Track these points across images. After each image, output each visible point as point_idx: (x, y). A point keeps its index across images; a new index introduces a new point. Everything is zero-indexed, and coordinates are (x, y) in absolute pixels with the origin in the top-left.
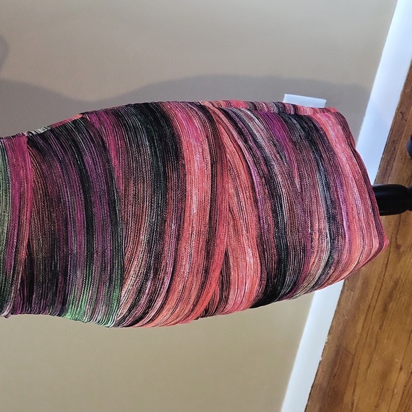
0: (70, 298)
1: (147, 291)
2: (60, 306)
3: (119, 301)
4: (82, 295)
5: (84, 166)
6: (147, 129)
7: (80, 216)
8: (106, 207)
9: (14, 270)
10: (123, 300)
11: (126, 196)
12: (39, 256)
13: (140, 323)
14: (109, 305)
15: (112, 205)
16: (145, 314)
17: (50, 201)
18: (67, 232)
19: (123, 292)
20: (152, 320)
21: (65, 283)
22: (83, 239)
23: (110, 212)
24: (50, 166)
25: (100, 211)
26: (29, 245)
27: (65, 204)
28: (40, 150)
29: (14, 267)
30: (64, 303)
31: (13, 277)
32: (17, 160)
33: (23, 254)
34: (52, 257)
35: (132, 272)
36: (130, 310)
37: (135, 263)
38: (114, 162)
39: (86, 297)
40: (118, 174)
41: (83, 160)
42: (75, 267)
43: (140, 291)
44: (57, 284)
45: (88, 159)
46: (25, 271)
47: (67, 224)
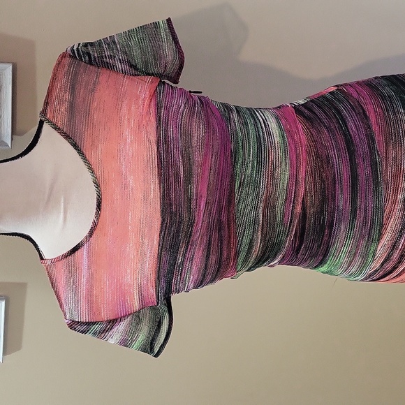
0: (332, 250)
1: (400, 247)
2: (321, 258)
3: (374, 255)
4: (343, 247)
5: (349, 131)
6: (400, 97)
7: (345, 176)
8: (369, 168)
9: (291, 222)
10: (378, 253)
11: (387, 158)
12: (311, 211)
13: (387, 278)
14: (365, 258)
15: (374, 166)
16: (395, 268)
17: (321, 162)
18: (335, 190)
19: (380, 247)
20: (399, 275)
21: (330, 236)
22: (349, 197)
23: (372, 173)
24: (319, 132)
25: (364, 172)
26: (303, 201)
27: (333, 165)
28: (307, 118)
29: (291, 220)
30: (325, 255)
31: (289, 228)
32: (290, 126)
33: (298, 209)
34: (322, 211)
35: (389, 228)
36: (382, 264)
37: (392, 220)
38: (375, 128)
39: (345, 250)
40: (379, 138)
41: (346, 126)
42: (340, 221)
43: (394, 247)
44: (323, 236)
45: (351, 124)
46: (299, 223)
47: (335, 183)
